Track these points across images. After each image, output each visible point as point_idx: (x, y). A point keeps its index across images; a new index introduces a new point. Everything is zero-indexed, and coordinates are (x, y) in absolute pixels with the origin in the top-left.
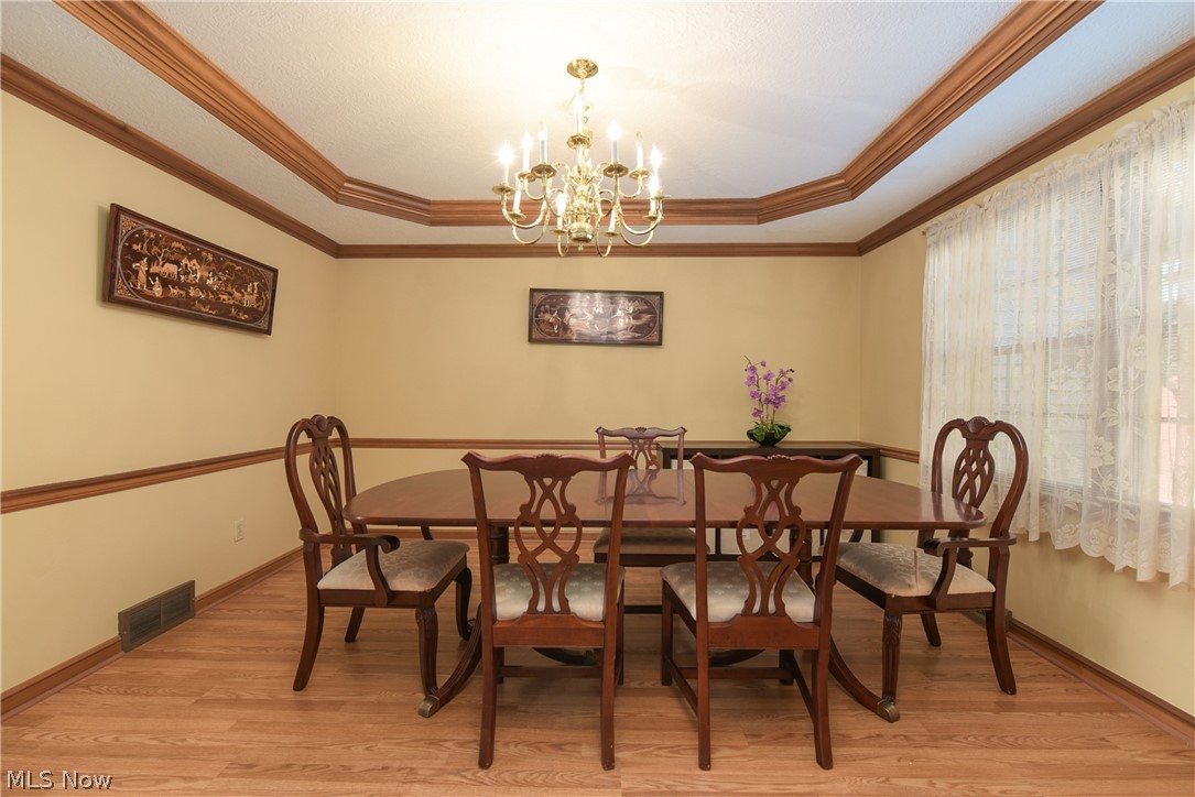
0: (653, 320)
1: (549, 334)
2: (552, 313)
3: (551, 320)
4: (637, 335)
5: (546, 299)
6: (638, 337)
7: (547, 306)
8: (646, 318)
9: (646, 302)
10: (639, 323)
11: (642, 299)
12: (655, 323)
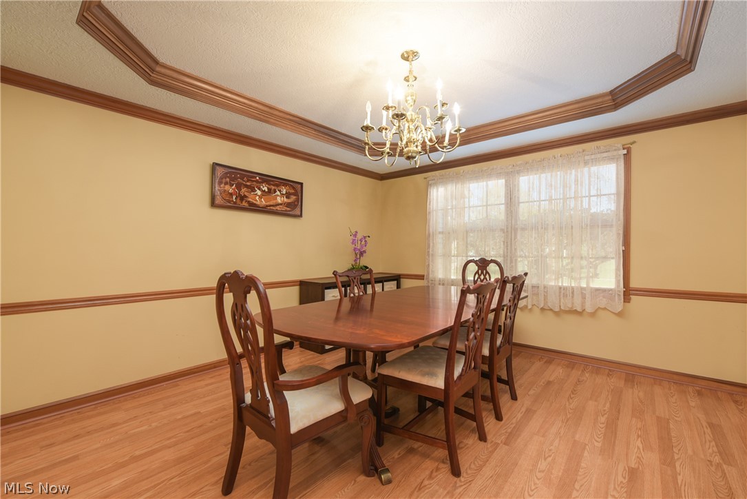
0: (297, 200)
1: (229, 202)
2: (232, 185)
3: (231, 191)
4: (288, 209)
5: (227, 173)
6: (289, 211)
7: (228, 180)
8: (293, 198)
9: (294, 188)
10: (289, 201)
11: (291, 185)
12: (298, 202)
